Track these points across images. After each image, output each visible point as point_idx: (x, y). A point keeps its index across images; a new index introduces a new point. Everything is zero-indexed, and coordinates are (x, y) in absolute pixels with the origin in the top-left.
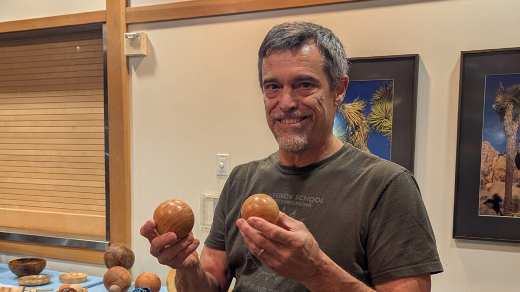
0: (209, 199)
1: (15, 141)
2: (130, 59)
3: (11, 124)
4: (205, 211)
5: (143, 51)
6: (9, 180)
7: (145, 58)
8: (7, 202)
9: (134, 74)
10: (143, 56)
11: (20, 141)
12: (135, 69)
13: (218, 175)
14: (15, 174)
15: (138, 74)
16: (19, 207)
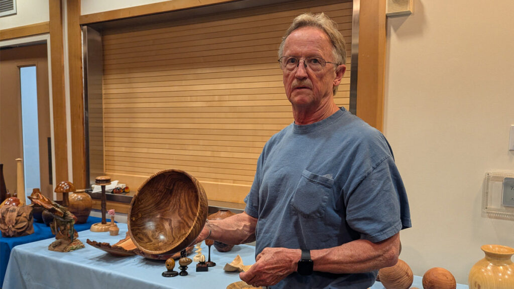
0: (496, 178)
1: (230, 115)
2: (389, 19)
3: (227, 98)
4: (487, 193)
5: (410, 8)
6: (223, 154)
7: (410, 16)
8: (219, 176)
9: (393, 37)
10: (408, 14)
11: (236, 115)
12: (395, 30)
13: (510, 150)
14: (229, 149)
15: (399, 36)
16: (232, 181)
